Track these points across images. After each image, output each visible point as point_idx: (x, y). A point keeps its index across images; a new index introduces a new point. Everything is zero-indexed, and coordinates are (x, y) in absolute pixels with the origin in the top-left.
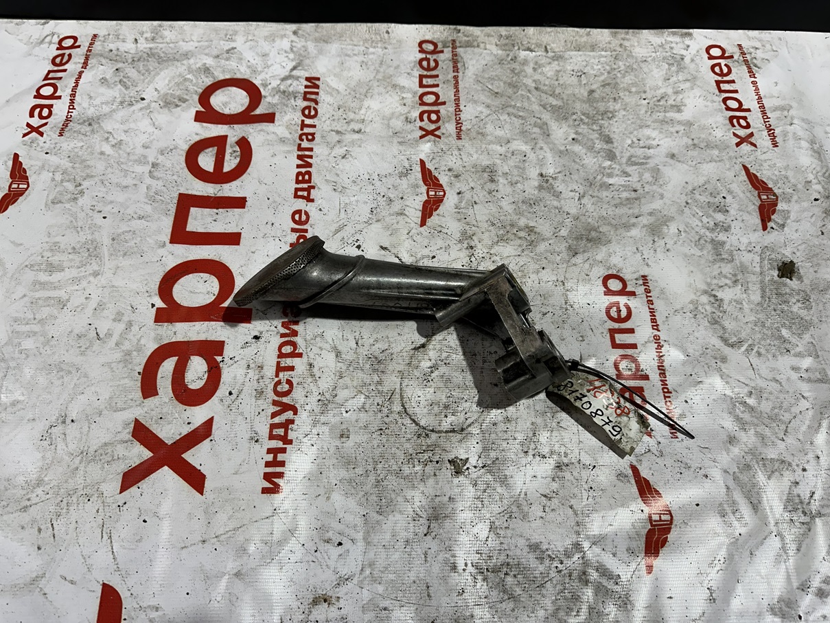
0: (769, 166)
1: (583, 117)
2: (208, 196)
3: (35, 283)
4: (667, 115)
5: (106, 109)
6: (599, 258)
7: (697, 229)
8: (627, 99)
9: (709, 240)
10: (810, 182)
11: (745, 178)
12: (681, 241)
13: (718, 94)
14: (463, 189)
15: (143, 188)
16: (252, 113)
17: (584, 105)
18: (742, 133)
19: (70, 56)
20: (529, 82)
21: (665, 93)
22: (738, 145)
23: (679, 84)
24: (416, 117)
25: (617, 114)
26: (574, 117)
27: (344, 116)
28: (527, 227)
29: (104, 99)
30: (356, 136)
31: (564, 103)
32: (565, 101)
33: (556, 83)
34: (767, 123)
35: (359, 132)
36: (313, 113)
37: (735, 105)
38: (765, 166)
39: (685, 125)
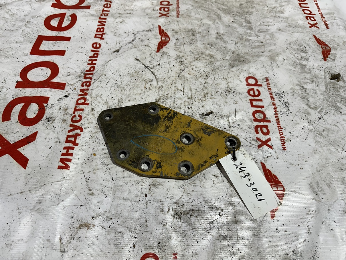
0: (325, 36)
1: (237, 14)
2: (52, 36)
4: (277, 14)
6: (244, 69)
7: (292, 59)
8: (258, 7)
9: (299, 64)
11: (315, 40)
12: (285, 64)
13: (300, 8)
14: (179, 38)
15: (20, 31)
16: (80, 6)
17: (238, 9)
18: (312, 23)
21: (275, 6)
22: (310, 27)
23: (282, 3)
24: (158, 9)
25: (253, 13)
26: (233, 13)
27: (124, 8)
28: (209, 55)
30: (128, 15)
31: (228, 8)
32: (229, 7)
33: (225, 0)
34: (324, 20)
35: (130, 13)
36: (109, 6)
37: (308, 12)
38: (324, 36)
39: (285, 18)
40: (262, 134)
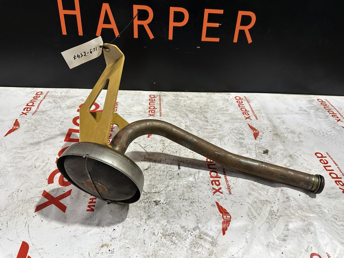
1: (198, 113)
3: (16, 152)
4: (224, 112)
5: (49, 109)
7: (234, 139)
8: (212, 108)
9: (238, 142)
10: (268, 127)
11: (249, 127)
12: (229, 142)
13: (239, 108)
15: (58, 128)
16: (96, 110)
17: (199, 110)
18: (247, 116)
19: (39, 96)
20: (182, 104)
21: (223, 107)
22: (246, 119)
23: (227, 105)
24: (148, 112)
25: (209, 112)
26: (196, 112)
29: (48, 106)
31: (192, 109)
33: (190, 105)
34: (254, 114)
36: (115, 110)
37: (245, 110)
38: (255, 124)
39: (229, 114)
40: (215, 185)
